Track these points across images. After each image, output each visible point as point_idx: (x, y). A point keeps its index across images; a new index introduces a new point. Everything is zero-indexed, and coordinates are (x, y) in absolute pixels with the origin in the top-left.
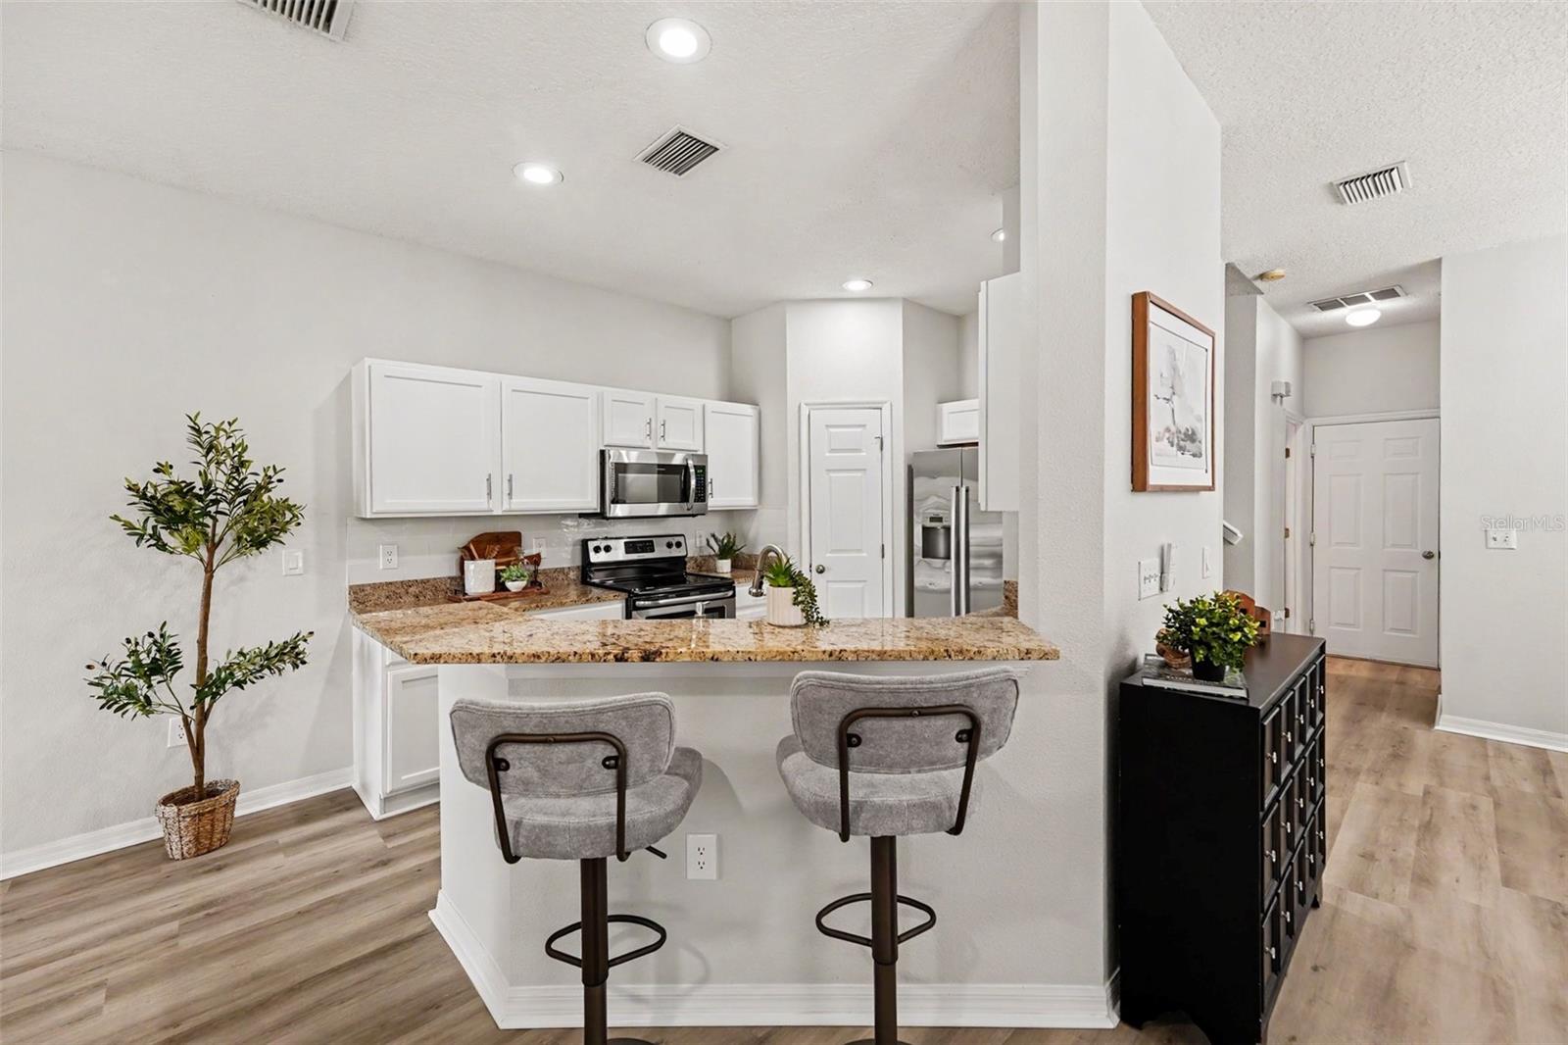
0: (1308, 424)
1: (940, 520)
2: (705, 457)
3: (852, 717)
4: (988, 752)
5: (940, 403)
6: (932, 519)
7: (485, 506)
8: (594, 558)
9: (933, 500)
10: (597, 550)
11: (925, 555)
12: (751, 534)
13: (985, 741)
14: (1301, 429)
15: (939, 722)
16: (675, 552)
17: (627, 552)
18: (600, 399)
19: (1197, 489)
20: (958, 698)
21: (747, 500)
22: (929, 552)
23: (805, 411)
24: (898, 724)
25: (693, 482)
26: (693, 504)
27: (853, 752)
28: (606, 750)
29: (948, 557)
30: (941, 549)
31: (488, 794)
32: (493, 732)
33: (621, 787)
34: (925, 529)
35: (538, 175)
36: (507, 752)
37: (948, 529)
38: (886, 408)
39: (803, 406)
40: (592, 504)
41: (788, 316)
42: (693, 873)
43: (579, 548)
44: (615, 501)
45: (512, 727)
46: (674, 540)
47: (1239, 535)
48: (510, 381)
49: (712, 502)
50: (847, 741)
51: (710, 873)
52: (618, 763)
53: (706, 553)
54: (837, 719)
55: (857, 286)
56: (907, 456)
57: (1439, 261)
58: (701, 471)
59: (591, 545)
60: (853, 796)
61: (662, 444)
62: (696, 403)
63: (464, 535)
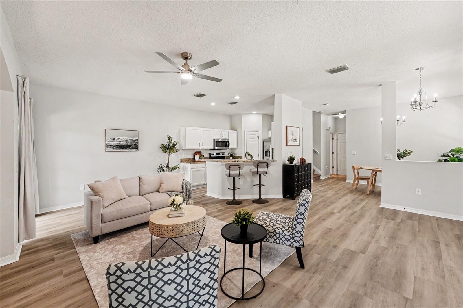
0: (337, 133)
1: (268, 150)
2: (229, 140)
3: (258, 163)
4: (269, 167)
5: (269, 130)
6: (267, 150)
7: (199, 147)
8: (212, 156)
9: (267, 147)
10: (212, 155)
11: (266, 156)
12: (235, 153)
13: (269, 166)
14: (335, 134)
15: (265, 164)
16: (223, 155)
17: (216, 155)
18: (214, 131)
19: (297, 146)
20: (266, 162)
21: (235, 147)
22: (266, 155)
23: (245, 132)
24: (262, 164)
25: (227, 144)
26: (227, 148)
27: (258, 166)
28: (239, 167)
29: (270, 156)
30: (268, 155)
31: (229, 171)
32: (230, 165)
33: (240, 170)
34: (266, 152)
35: (213, 104)
36: (230, 167)
37: (269, 152)
38: (259, 132)
39: (245, 131)
40: (213, 148)
41: (243, 117)
42: (241, 184)
43: (209, 154)
44: (216, 147)
45: (231, 165)
46: (223, 153)
47: (319, 153)
48: (202, 129)
49: (230, 147)
50: (258, 165)
51: (242, 184)
52: (240, 168)
53: (228, 156)
54: (257, 163)
55: (254, 112)
56: (263, 140)
57: (346, 111)
58: (228, 142)
59: (211, 154)
60: (258, 171)
61: (222, 138)
62: (227, 131)
63: (194, 152)
